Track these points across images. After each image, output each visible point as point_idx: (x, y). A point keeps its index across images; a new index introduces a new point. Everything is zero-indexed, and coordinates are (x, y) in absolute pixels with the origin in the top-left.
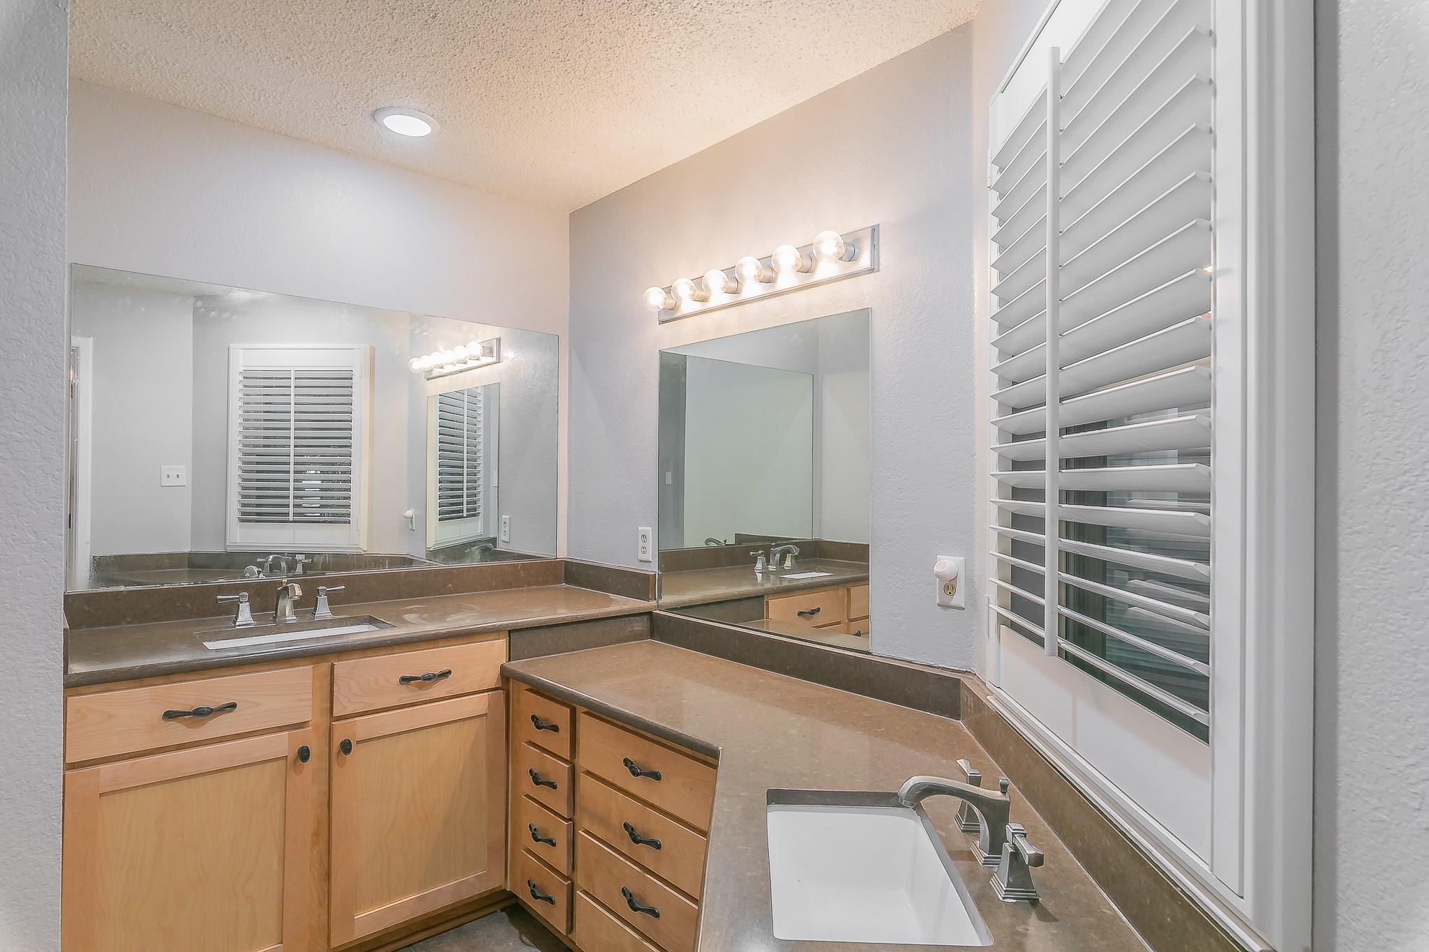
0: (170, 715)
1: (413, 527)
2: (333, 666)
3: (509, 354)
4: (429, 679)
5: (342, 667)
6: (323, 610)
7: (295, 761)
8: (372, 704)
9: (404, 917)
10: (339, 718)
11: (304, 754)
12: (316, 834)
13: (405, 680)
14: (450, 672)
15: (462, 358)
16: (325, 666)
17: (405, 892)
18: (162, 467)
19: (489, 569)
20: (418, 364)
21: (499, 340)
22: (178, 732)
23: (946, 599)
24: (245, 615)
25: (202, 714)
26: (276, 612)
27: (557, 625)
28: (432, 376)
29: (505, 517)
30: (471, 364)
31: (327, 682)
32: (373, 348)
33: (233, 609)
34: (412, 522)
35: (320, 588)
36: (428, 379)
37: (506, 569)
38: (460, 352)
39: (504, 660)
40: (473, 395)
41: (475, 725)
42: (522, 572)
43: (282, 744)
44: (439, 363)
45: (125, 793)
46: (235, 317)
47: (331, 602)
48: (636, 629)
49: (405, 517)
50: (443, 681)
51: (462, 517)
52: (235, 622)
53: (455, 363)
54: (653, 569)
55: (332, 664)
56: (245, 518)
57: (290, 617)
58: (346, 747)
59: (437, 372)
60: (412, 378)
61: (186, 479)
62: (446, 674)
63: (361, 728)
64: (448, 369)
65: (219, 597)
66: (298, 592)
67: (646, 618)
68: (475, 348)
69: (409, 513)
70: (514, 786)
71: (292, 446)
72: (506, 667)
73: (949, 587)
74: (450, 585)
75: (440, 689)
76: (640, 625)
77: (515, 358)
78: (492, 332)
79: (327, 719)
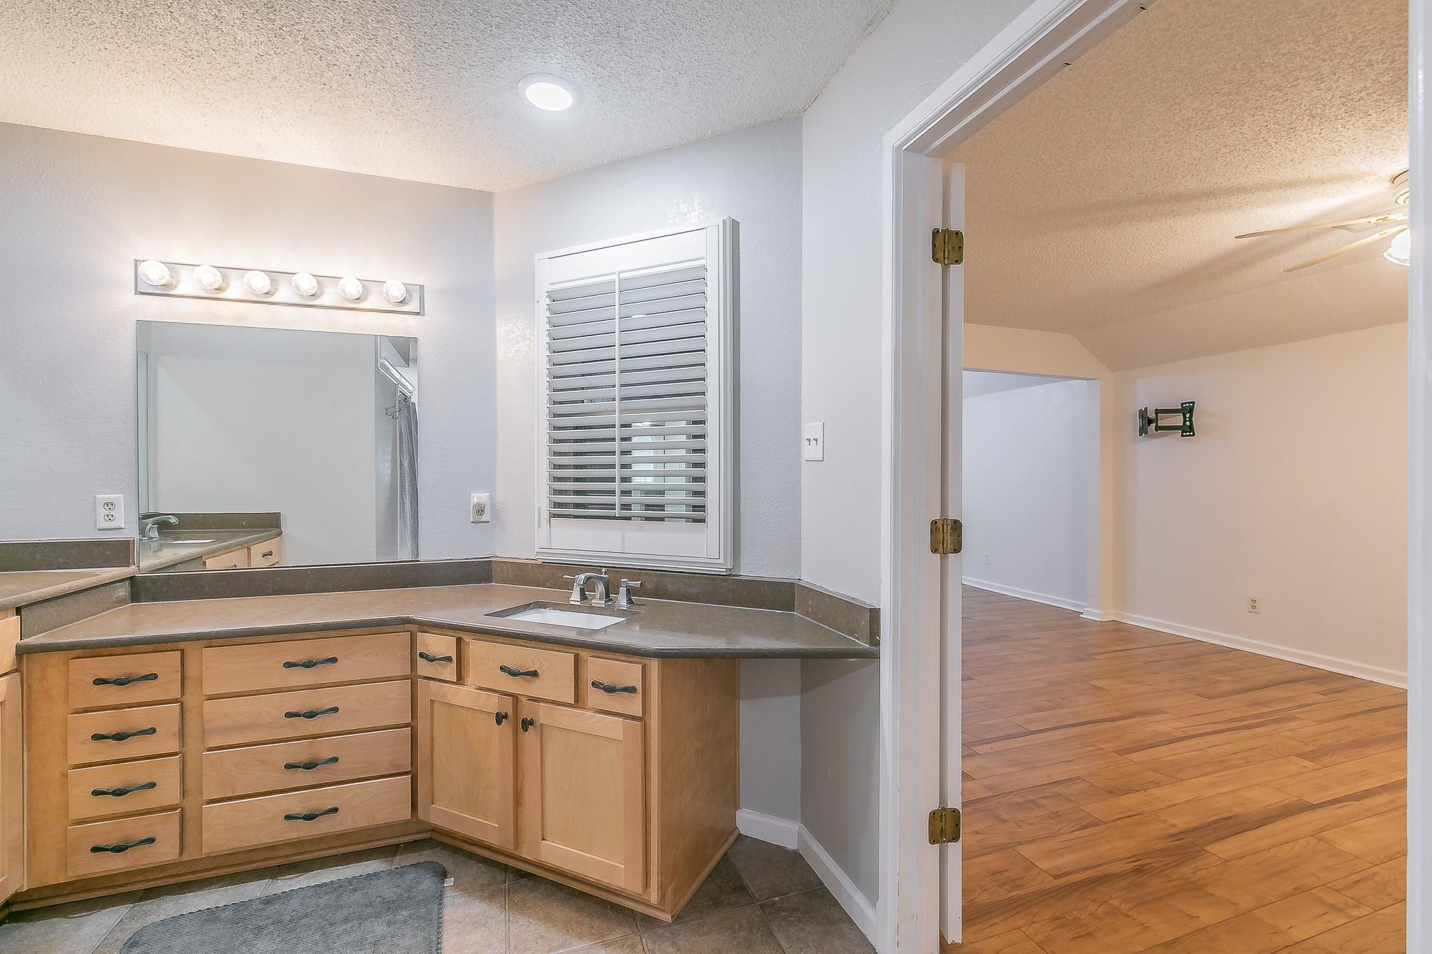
23: (478, 518)
27: (58, 597)
39: (18, 640)
48: (120, 594)
54: (132, 533)
67: (127, 582)
72: (20, 644)
73: (480, 510)
76: (123, 591)
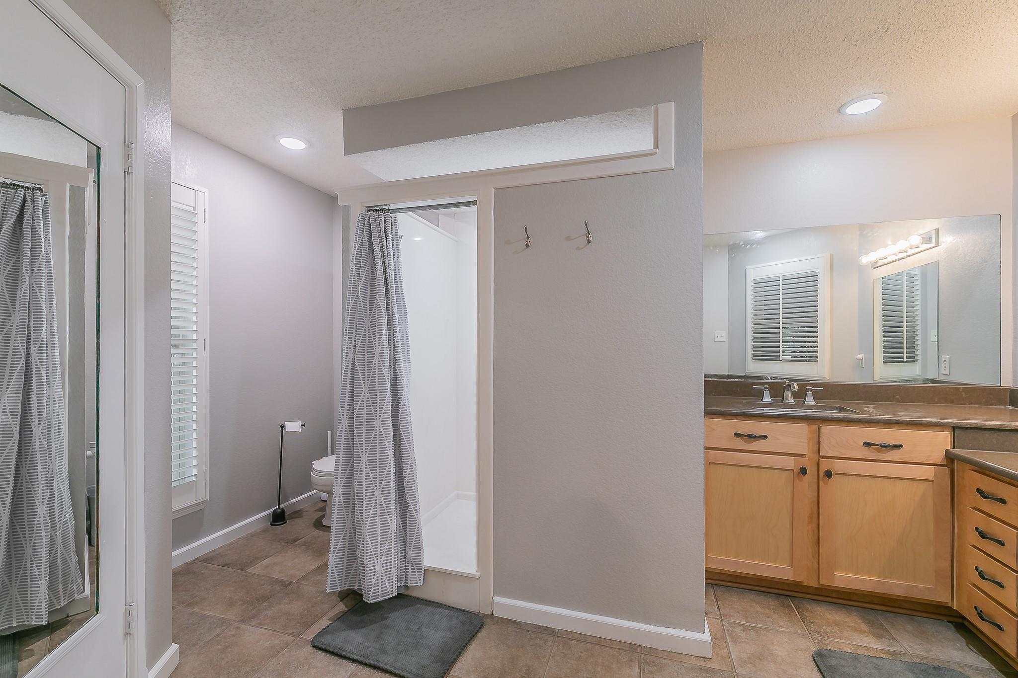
0: (737, 435)
1: (862, 366)
2: (819, 427)
3: (948, 240)
4: (885, 447)
5: (825, 429)
6: (810, 400)
7: (798, 474)
8: (845, 454)
9: (868, 588)
10: (824, 457)
11: (803, 471)
12: (811, 517)
13: (867, 444)
14: (901, 446)
15: (903, 248)
16: (814, 427)
17: (869, 574)
18: (715, 332)
19: (932, 389)
20: (865, 260)
21: (937, 231)
22: (740, 444)
24: (767, 399)
25: (751, 437)
26: (783, 398)
28: (877, 266)
29: (945, 357)
30: (910, 252)
31: (816, 435)
32: (833, 255)
33: (761, 394)
34: (862, 363)
35: (808, 387)
36: (874, 268)
37: (948, 390)
38: (902, 244)
39: (949, 447)
40: (911, 277)
41: (923, 486)
42: (963, 393)
43: (791, 463)
44: (883, 255)
45: (719, 466)
46: (759, 246)
47: (815, 397)
49: (857, 359)
50: (896, 451)
51: (903, 362)
52: (762, 400)
53: (897, 253)
55: (819, 426)
56: (756, 358)
57: (791, 401)
58: (829, 474)
59: (881, 262)
60: (862, 269)
61: (725, 339)
62: (899, 447)
63: (838, 466)
64: (890, 259)
65: (754, 386)
66: (796, 387)
68: (915, 239)
69: (860, 356)
70: (959, 537)
71: (781, 318)
72: (950, 451)
74: (898, 397)
75: (894, 455)
77: (953, 240)
78: (929, 225)
79: (816, 456)
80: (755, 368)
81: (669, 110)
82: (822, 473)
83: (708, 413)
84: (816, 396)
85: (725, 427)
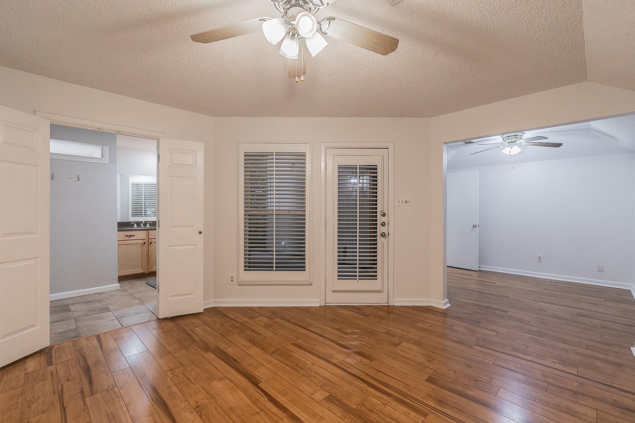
0: (126, 236)
5: (150, 232)
6: (148, 226)
7: (143, 244)
10: (150, 239)
11: (145, 243)
12: (147, 255)
16: (148, 231)
22: (127, 238)
25: (130, 236)
31: (148, 234)
33: (134, 225)
35: (148, 222)
43: (141, 242)
52: (134, 227)
56: (133, 215)
57: (143, 226)
58: (151, 243)
63: (153, 241)
65: (132, 223)
66: (144, 222)
71: (143, 198)
79: (148, 239)
80: (132, 219)
81: (107, 148)
82: (149, 243)
83: (118, 231)
84: (150, 224)
85: (123, 234)
